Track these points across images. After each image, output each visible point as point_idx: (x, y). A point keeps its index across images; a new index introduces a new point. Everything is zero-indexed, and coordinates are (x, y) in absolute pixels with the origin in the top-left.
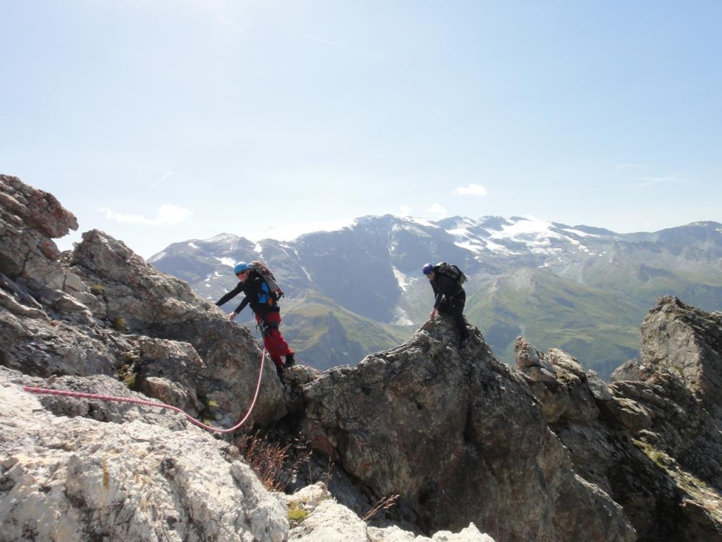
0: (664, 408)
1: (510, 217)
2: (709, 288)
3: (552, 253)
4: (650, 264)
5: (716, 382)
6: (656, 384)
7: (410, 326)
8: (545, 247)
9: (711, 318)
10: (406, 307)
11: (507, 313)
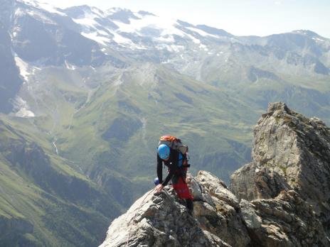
0: (290, 223)
1: (138, 11)
2: (302, 89)
3: (175, 50)
4: (259, 66)
5: (310, 180)
6: (284, 200)
7: (32, 118)
8: (169, 44)
9: (310, 124)
10: (28, 98)
11: (131, 107)
